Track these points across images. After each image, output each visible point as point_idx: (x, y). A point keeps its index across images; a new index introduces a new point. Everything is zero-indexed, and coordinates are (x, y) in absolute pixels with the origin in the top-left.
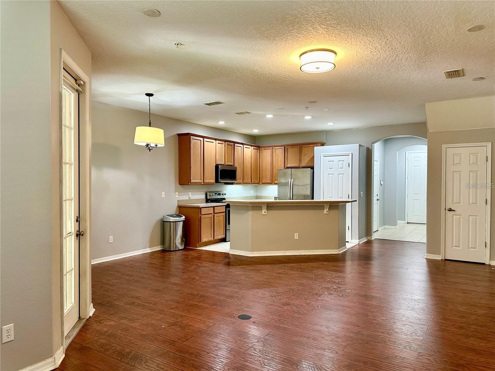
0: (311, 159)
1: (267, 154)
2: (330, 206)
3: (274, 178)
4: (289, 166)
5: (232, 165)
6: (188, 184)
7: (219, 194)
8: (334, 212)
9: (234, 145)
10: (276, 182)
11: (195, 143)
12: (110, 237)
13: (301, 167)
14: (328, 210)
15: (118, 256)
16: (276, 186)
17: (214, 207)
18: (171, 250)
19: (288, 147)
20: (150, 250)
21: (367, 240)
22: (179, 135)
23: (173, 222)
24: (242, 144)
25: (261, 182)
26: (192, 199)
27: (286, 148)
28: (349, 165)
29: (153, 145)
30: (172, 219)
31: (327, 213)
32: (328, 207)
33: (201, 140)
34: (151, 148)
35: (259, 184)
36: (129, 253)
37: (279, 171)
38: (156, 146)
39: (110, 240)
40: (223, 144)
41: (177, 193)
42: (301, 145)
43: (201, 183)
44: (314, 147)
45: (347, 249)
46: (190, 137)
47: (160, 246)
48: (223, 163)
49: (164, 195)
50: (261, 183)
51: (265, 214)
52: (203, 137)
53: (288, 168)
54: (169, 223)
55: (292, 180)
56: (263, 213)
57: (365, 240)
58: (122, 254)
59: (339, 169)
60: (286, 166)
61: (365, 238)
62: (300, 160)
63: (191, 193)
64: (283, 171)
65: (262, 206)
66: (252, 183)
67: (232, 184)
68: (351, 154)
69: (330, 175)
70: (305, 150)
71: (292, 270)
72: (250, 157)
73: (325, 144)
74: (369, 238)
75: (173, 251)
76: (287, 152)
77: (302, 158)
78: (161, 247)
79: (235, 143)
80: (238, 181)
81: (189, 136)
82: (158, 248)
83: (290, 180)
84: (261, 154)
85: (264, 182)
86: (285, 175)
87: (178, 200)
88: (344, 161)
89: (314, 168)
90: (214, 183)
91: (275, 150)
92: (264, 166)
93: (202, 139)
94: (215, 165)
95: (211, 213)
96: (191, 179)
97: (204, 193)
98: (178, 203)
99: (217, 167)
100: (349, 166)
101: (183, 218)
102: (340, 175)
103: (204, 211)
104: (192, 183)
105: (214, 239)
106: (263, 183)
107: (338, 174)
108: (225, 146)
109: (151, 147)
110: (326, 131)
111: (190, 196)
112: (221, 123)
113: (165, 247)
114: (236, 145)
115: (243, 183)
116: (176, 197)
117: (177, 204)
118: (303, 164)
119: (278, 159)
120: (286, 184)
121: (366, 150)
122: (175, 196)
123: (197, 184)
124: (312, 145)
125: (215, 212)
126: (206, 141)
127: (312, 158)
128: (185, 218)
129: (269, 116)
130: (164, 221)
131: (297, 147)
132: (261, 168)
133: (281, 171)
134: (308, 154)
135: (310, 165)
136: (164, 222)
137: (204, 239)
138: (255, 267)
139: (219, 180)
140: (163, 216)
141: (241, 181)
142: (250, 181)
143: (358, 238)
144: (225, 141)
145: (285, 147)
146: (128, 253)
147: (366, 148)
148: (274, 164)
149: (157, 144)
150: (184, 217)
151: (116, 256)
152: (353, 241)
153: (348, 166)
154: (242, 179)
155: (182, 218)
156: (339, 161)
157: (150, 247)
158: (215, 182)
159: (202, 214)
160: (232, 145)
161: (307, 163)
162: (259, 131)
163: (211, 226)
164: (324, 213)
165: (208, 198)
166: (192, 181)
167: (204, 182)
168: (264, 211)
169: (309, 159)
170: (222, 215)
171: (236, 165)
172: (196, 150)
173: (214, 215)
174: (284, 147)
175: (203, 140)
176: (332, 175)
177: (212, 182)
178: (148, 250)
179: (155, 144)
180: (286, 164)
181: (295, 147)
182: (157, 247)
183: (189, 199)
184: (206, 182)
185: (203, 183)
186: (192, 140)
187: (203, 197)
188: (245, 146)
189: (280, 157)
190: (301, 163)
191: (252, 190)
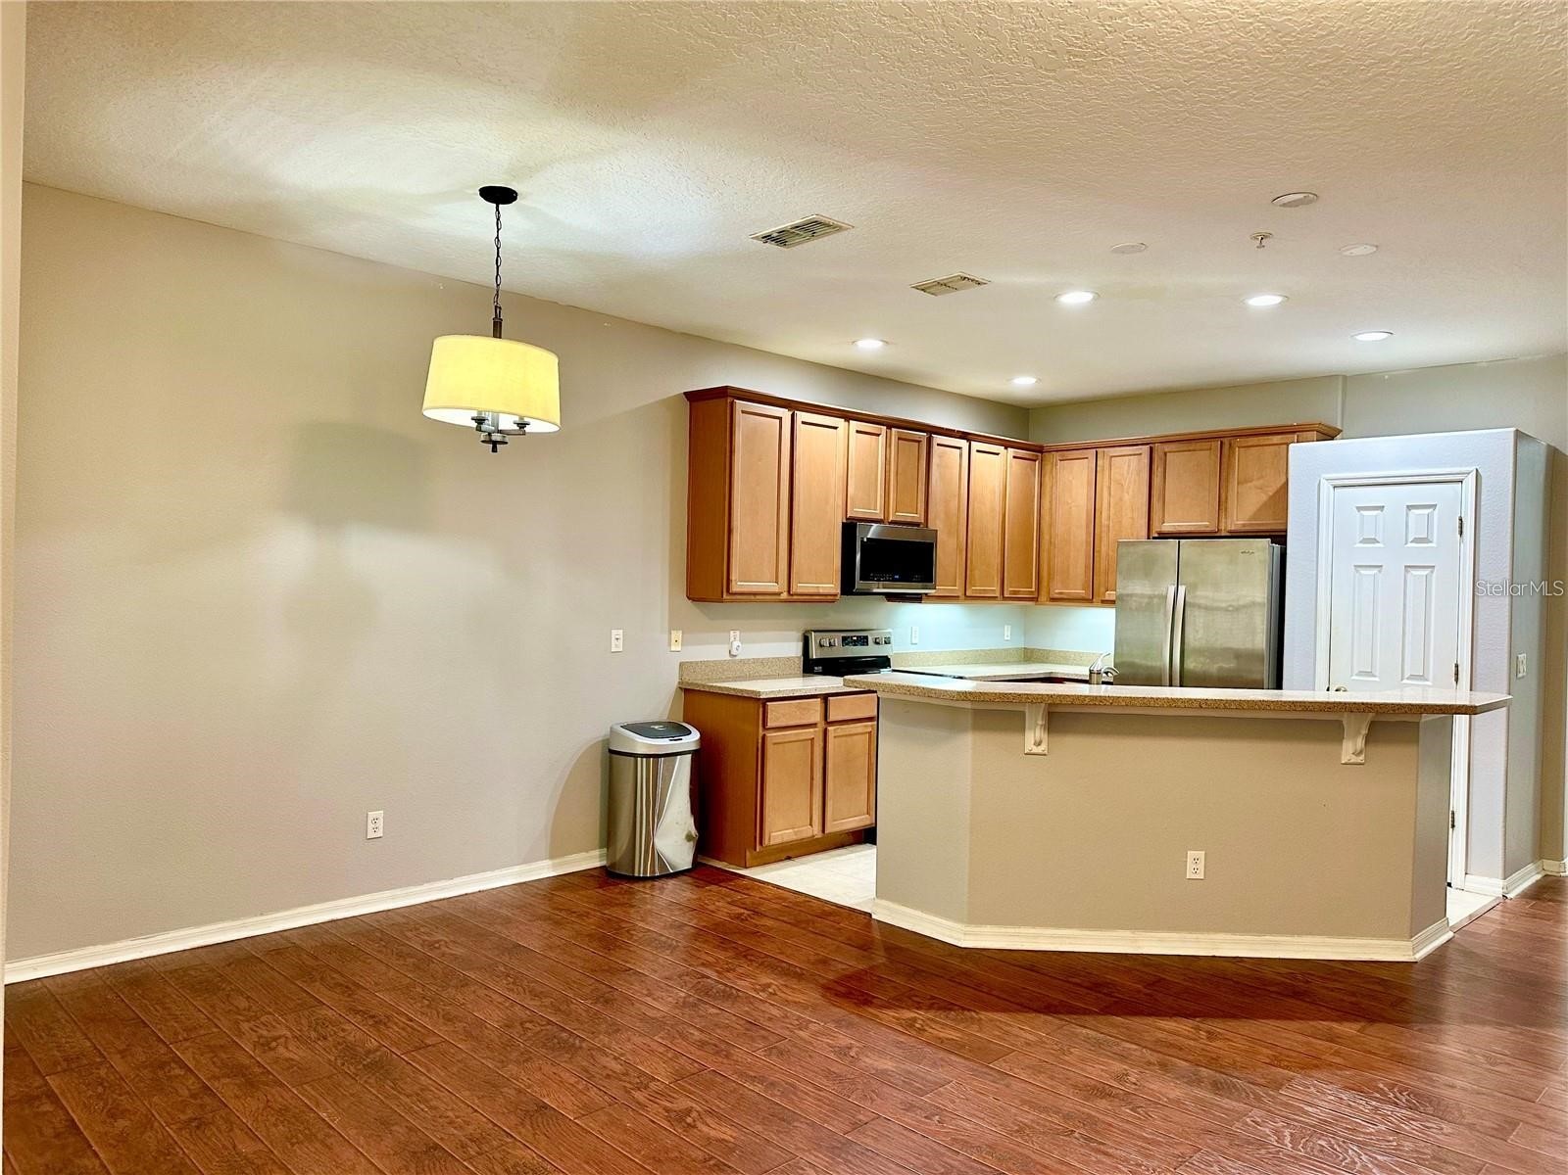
0: (1271, 498)
1: (1072, 479)
2: (1372, 725)
3: (1100, 579)
4: (1168, 527)
5: (918, 525)
6: (721, 600)
7: (864, 641)
8: (1394, 756)
9: (929, 441)
10: (1110, 595)
11: (752, 428)
12: (372, 815)
13: (1223, 534)
14: (1360, 743)
15: (407, 895)
16: (1109, 614)
17: (825, 698)
18: (636, 875)
19: (1167, 448)
20: (554, 866)
21: (1539, 877)
22: (693, 397)
23: (648, 756)
24: (964, 436)
25: (1044, 592)
26: (741, 661)
27: (1155, 452)
28: (1461, 527)
29: (507, 423)
30: (643, 744)
31: (1354, 759)
32: (1364, 732)
33: (780, 419)
34: (496, 437)
35: (1035, 599)
36: (457, 880)
37: (1123, 550)
38: (522, 425)
39: (371, 826)
40: (878, 435)
41: (677, 635)
42: (1226, 441)
43: (779, 594)
44: (1288, 444)
45: (1450, 934)
46: (732, 404)
47: (597, 852)
48: (878, 514)
49: (621, 641)
50: (1043, 598)
51: (1036, 750)
52: (792, 405)
53: (1163, 536)
54: (632, 758)
55: (1182, 589)
56: (1030, 746)
57: (1528, 878)
58: (426, 886)
59: (1409, 545)
60: (1156, 528)
61: (1531, 866)
62: (1222, 505)
63: (738, 633)
64: (1141, 549)
65: (1024, 713)
66: (1005, 599)
67: (917, 599)
68: (1475, 472)
69: (1363, 572)
70: (1245, 459)
71: (1163, 1066)
72: (998, 490)
73: (1340, 431)
74: (1551, 866)
75: (645, 879)
76: (1161, 470)
77: (1230, 492)
78: (601, 856)
79: (932, 430)
80: (940, 589)
81: (729, 400)
82: (591, 860)
83: (1172, 589)
84: (1047, 479)
85: (1056, 591)
86: (1148, 568)
87: (681, 664)
88: (1434, 506)
89: (1286, 536)
90: (836, 595)
91: (1107, 462)
92: (1060, 529)
93: (785, 414)
94: (839, 521)
95: (812, 721)
96: (733, 577)
97: (799, 635)
98: (681, 676)
99: (849, 528)
100: (1461, 533)
101: (691, 741)
102: (1415, 572)
103: (777, 715)
104: (736, 594)
105: (823, 831)
106: (1053, 600)
107: (1406, 567)
108: (888, 445)
109: (500, 432)
110: (1345, 378)
111: (735, 646)
112: (868, 349)
113: (615, 853)
114: (938, 439)
115: (967, 597)
116: (673, 649)
117: (677, 680)
118: (1237, 520)
119: (1121, 499)
120: (1152, 604)
121: (1543, 459)
122: (670, 645)
123: (758, 597)
124: (1276, 439)
125: (832, 718)
126: (803, 423)
127: (1277, 492)
128: (702, 739)
129: (1076, 298)
130: (612, 752)
131: (1205, 445)
132: (1046, 537)
133: (1131, 549)
134: (1259, 479)
135: (1269, 523)
136: (615, 756)
137: (778, 831)
138: (974, 1030)
139: (859, 584)
140: (612, 730)
141: (957, 590)
142: (996, 588)
143: (1500, 871)
144: (891, 424)
145: (1151, 449)
146: (450, 882)
147: (1543, 452)
148: (1105, 522)
149: (526, 420)
150: (695, 735)
151: (398, 892)
152: (1475, 881)
153: (1458, 529)
154: (960, 581)
155: (686, 739)
156: (1409, 508)
157: (552, 857)
158: (839, 591)
159: (770, 724)
160: (919, 442)
161: (1255, 517)
162: (1039, 380)
163: (812, 779)
164: (1339, 758)
165: (814, 654)
166: (738, 585)
167: (789, 591)
168: (1034, 737)
169: (1264, 498)
170: (860, 730)
171: (937, 523)
172: (760, 460)
173: (825, 732)
174: (1147, 447)
175: (793, 416)
176: (1375, 571)
177: (826, 591)
178: (543, 868)
179: (517, 419)
180: (1156, 517)
181: (1198, 445)
182: (584, 854)
183: (729, 658)
184: (799, 591)
185: (784, 596)
186: (739, 417)
187: (794, 649)
188: (976, 445)
189: (1128, 493)
190: (1226, 515)
191: (1006, 627)
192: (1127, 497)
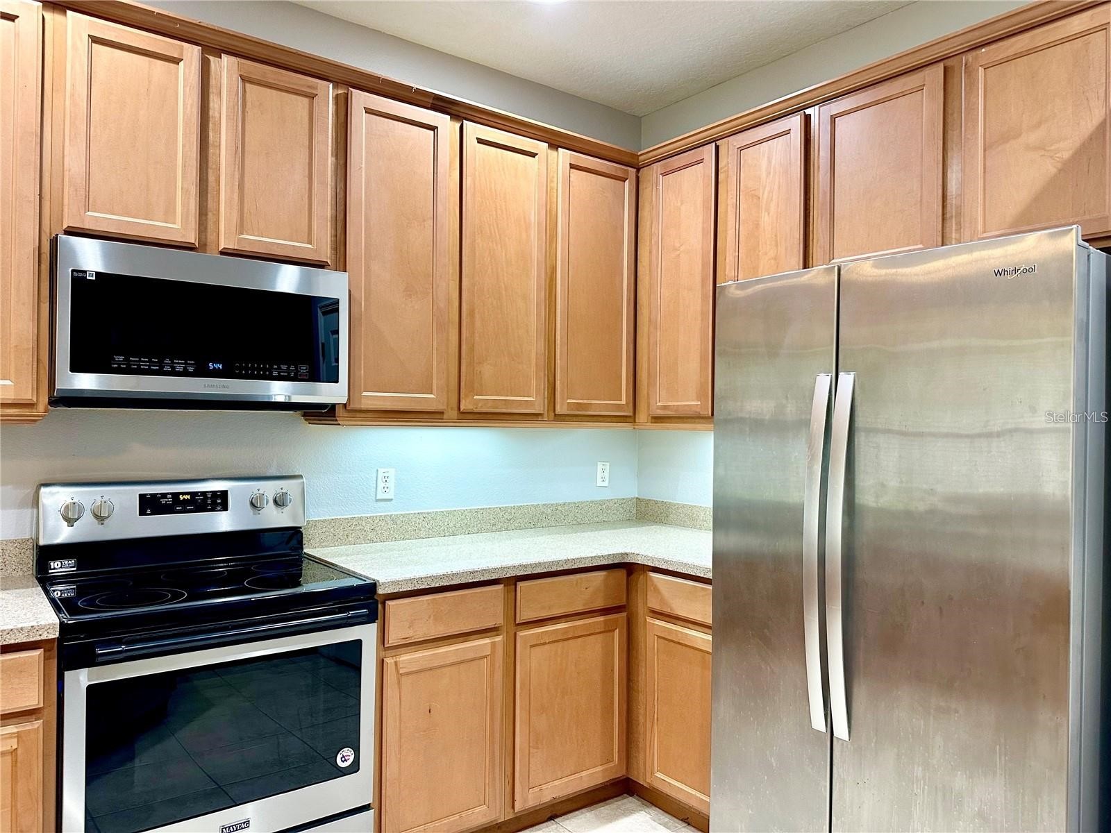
0: (1067, 164)
1: (681, 205)
19: (836, 107)
24: (443, 106)
25: (642, 405)
35: (631, 419)
42: (954, 59)
48: (181, 232)
50: (642, 416)
66: (557, 417)
70: (999, 91)
79: (349, 81)
84: (645, 214)
85: (661, 404)
91: (734, 160)
106: (657, 419)
114: (368, 99)
119: (757, 226)
124: (1077, 22)
127: (1082, 149)
131: (912, 81)
132: (644, 312)
134: (1034, 129)
142: (537, 397)
144: (216, 42)
145: (808, 116)
160: (311, 96)
174: (801, 115)
181: (897, 87)
189: (768, 211)
190: (959, 224)
191: (600, 465)
192: (766, 220)
